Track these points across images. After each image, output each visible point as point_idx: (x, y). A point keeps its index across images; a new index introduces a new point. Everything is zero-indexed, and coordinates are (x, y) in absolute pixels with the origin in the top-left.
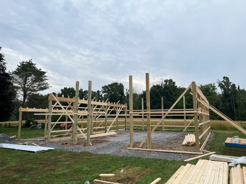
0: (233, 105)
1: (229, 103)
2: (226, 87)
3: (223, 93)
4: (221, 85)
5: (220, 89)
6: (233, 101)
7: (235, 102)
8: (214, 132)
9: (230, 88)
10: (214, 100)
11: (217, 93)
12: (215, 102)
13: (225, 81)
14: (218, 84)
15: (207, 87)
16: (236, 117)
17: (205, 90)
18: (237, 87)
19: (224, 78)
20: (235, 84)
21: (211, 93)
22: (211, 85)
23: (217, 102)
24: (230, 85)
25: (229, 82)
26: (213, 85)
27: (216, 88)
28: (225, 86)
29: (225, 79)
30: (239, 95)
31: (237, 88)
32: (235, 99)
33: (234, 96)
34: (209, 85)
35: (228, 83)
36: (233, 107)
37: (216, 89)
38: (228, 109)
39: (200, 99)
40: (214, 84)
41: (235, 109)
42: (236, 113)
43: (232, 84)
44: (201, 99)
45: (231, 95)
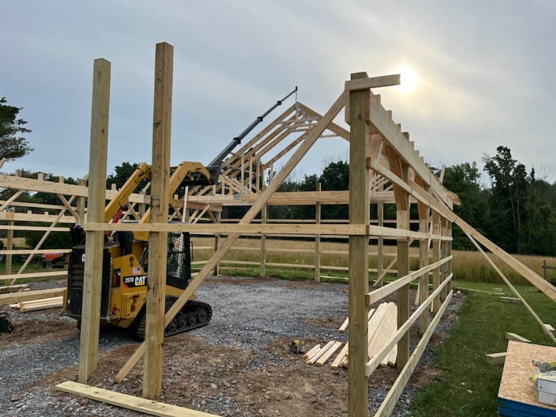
0: (516, 215)
1: (507, 211)
2: (502, 170)
3: (495, 185)
4: (490, 167)
5: (489, 177)
6: (515, 204)
7: (521, 207)
8: (462, 291)
9: (511, 173)
10: (473, 202)
11: (481, 185)
12: (475, 206)
13: (502, 157)
14: (485, 164)
15: (459, 171)
16: (521, 245)
17: (452, 177)
18: (528, 171)
19: (500, 149)
20: (524, 164)
21: (466, 186)
22: (468, 165)
23: (479, 205)
24: (511, 167)
25: (511, 161)
26: (471, 167)
27: (478, 173)
28: (500, 169)
29: (502, 151)
30: (531, 193)
31: (528, 175)
32: (523, 202)
33: (520, 194)
34: (463, 165)
35: (507, 162)
36: (517, 219)
37: (478, 176)
38: (503, 224)
39: (406, 180)
40: (475, 163)
41: (519, 224)
42: (522, 233)
43: (516, 165)
44: (412, 178)
45: (513, 191)
